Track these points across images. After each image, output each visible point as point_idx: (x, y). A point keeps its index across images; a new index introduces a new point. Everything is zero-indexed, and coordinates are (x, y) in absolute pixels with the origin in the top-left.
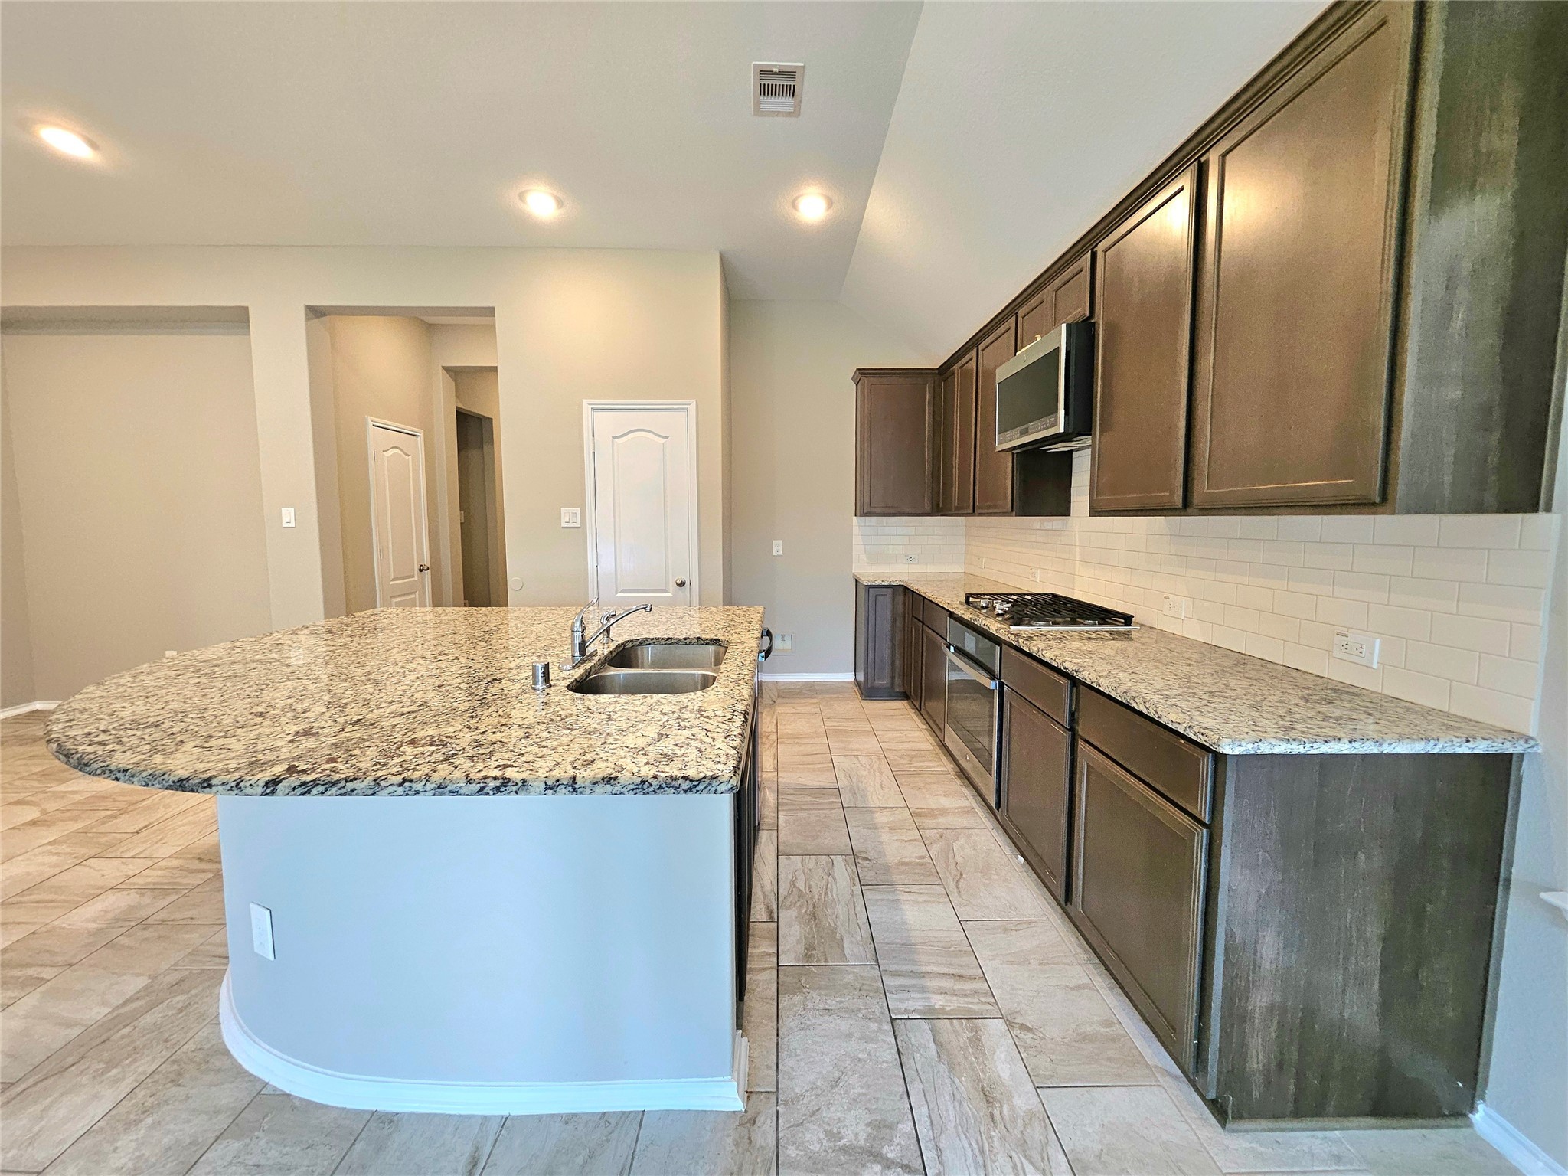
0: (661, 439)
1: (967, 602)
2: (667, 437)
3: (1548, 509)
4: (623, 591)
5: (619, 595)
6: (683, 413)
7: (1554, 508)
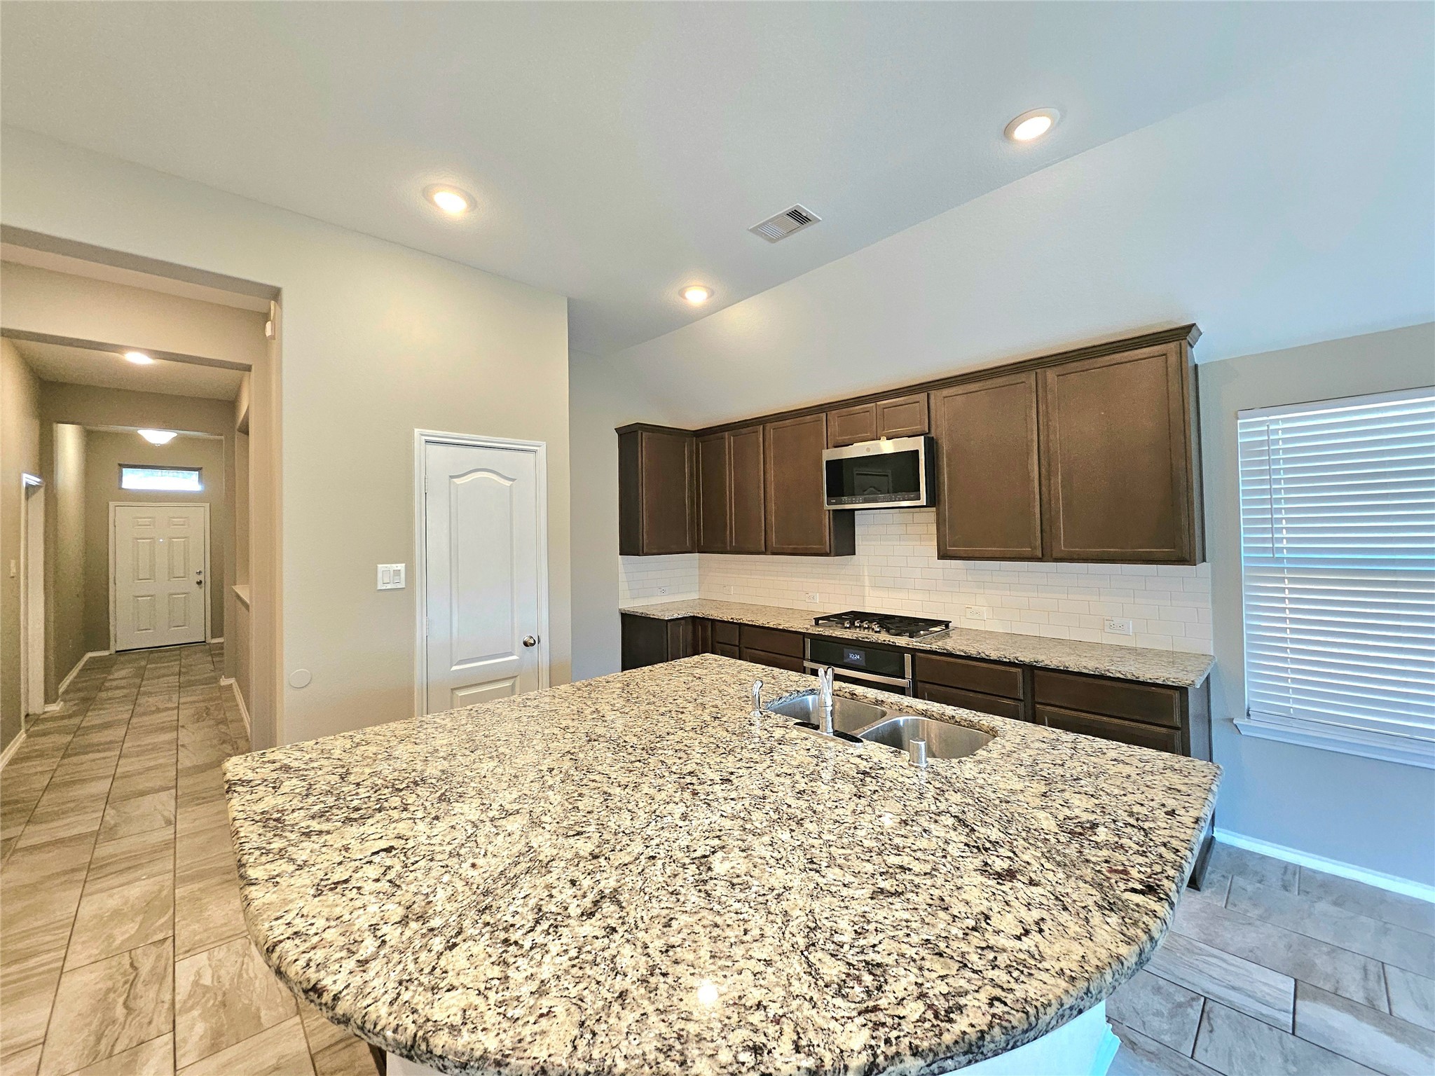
0: (506, 481)
1: (817, 624)
2: (513, 480)
3: (1204, 560)
4: (458, 664)
5: (454, 668)
6: (531, 455)
7: (1207, 560)
